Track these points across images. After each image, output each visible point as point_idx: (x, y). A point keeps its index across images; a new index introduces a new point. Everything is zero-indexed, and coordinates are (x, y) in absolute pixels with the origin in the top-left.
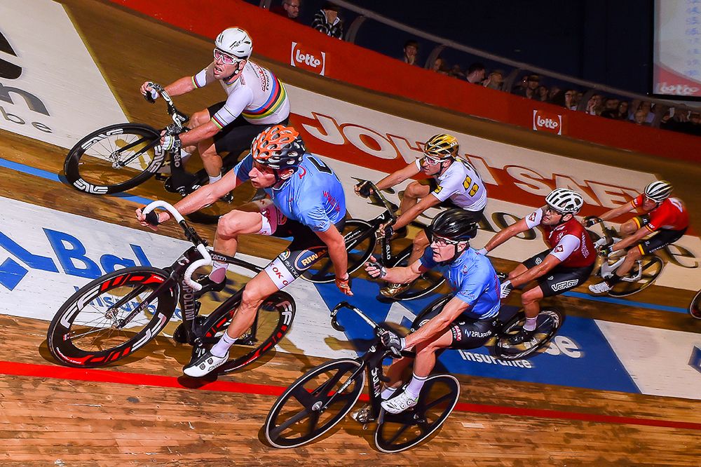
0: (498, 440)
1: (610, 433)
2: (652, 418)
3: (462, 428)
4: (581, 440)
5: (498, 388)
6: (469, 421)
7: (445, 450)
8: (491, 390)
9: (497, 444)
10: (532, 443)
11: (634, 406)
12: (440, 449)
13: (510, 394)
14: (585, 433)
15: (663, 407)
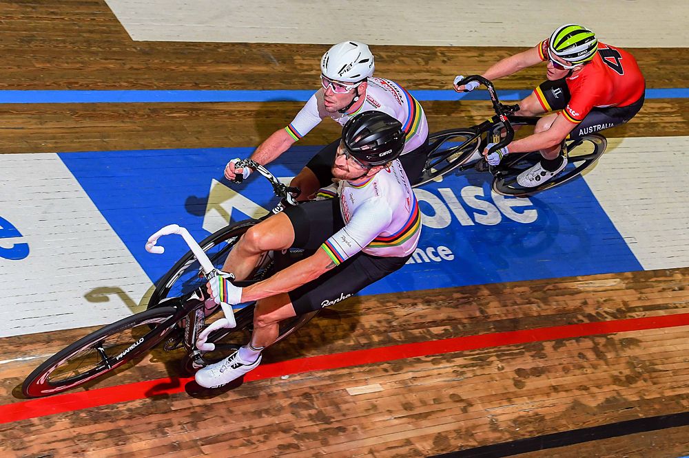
0: (407, 406)
1: (591, 355)
2: (662, 313)
3: (347, 398)
4: (543, 376)
5: (400, 312)
6: (357, 382)
7: (325, 443)
8: (390, 317)
9: (405, 413)
10: (462, 401)
11: (631, 297)
12: (318, 443)
13: (421, 316)
14: (549, 363)
15: (681, 289)
